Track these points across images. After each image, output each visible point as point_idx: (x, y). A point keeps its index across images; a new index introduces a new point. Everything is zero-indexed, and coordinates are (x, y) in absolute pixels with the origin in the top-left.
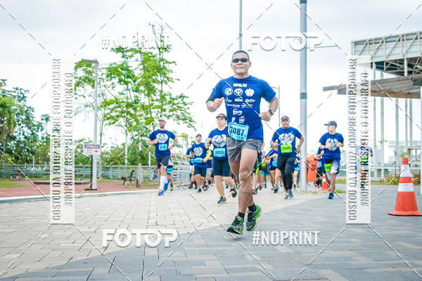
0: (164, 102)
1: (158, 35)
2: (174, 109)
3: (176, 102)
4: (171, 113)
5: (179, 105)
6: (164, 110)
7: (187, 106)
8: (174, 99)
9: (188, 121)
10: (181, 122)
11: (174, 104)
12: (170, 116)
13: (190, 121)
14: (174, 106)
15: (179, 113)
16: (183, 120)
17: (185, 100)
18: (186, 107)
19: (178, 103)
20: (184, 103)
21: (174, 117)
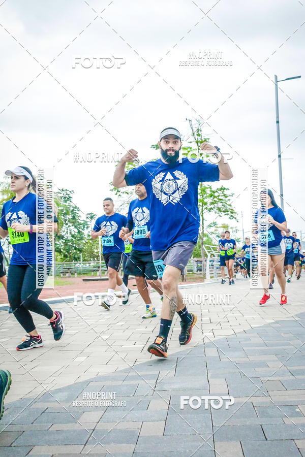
0: (205, 196)
1: (195, 130)
2: (215, 202)
3: (216, 194)
4: (212, 206)
5: (220, 198)
6: (206, 204)
7: (228, 198)
8: (214, 192)
9: (229, 212)
10: (223, 214)
11: (215, 197)
12: (211, 209)
13: (232, 213)
14: (215, 199)
15: (220, 205)
16: (224, 211)
17: (226, 192)
18: (226, 199)
19: (219, 196)
20: (225, 196)
21: (215, 210)
